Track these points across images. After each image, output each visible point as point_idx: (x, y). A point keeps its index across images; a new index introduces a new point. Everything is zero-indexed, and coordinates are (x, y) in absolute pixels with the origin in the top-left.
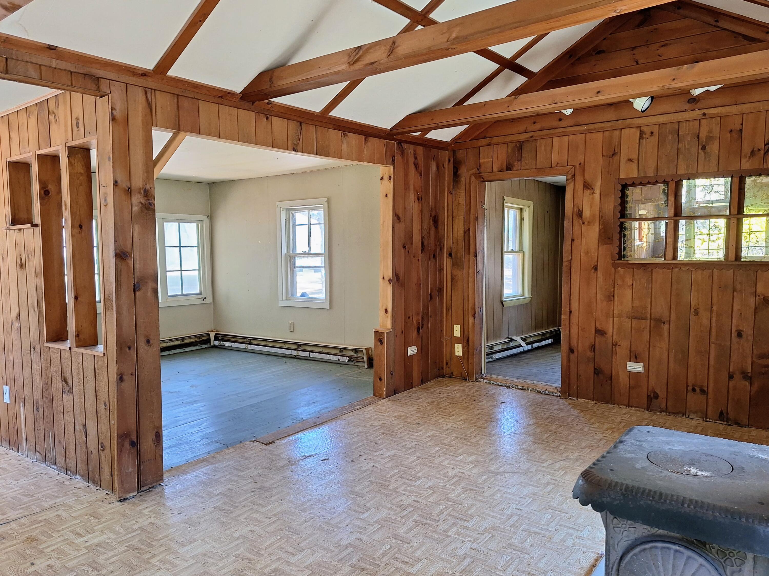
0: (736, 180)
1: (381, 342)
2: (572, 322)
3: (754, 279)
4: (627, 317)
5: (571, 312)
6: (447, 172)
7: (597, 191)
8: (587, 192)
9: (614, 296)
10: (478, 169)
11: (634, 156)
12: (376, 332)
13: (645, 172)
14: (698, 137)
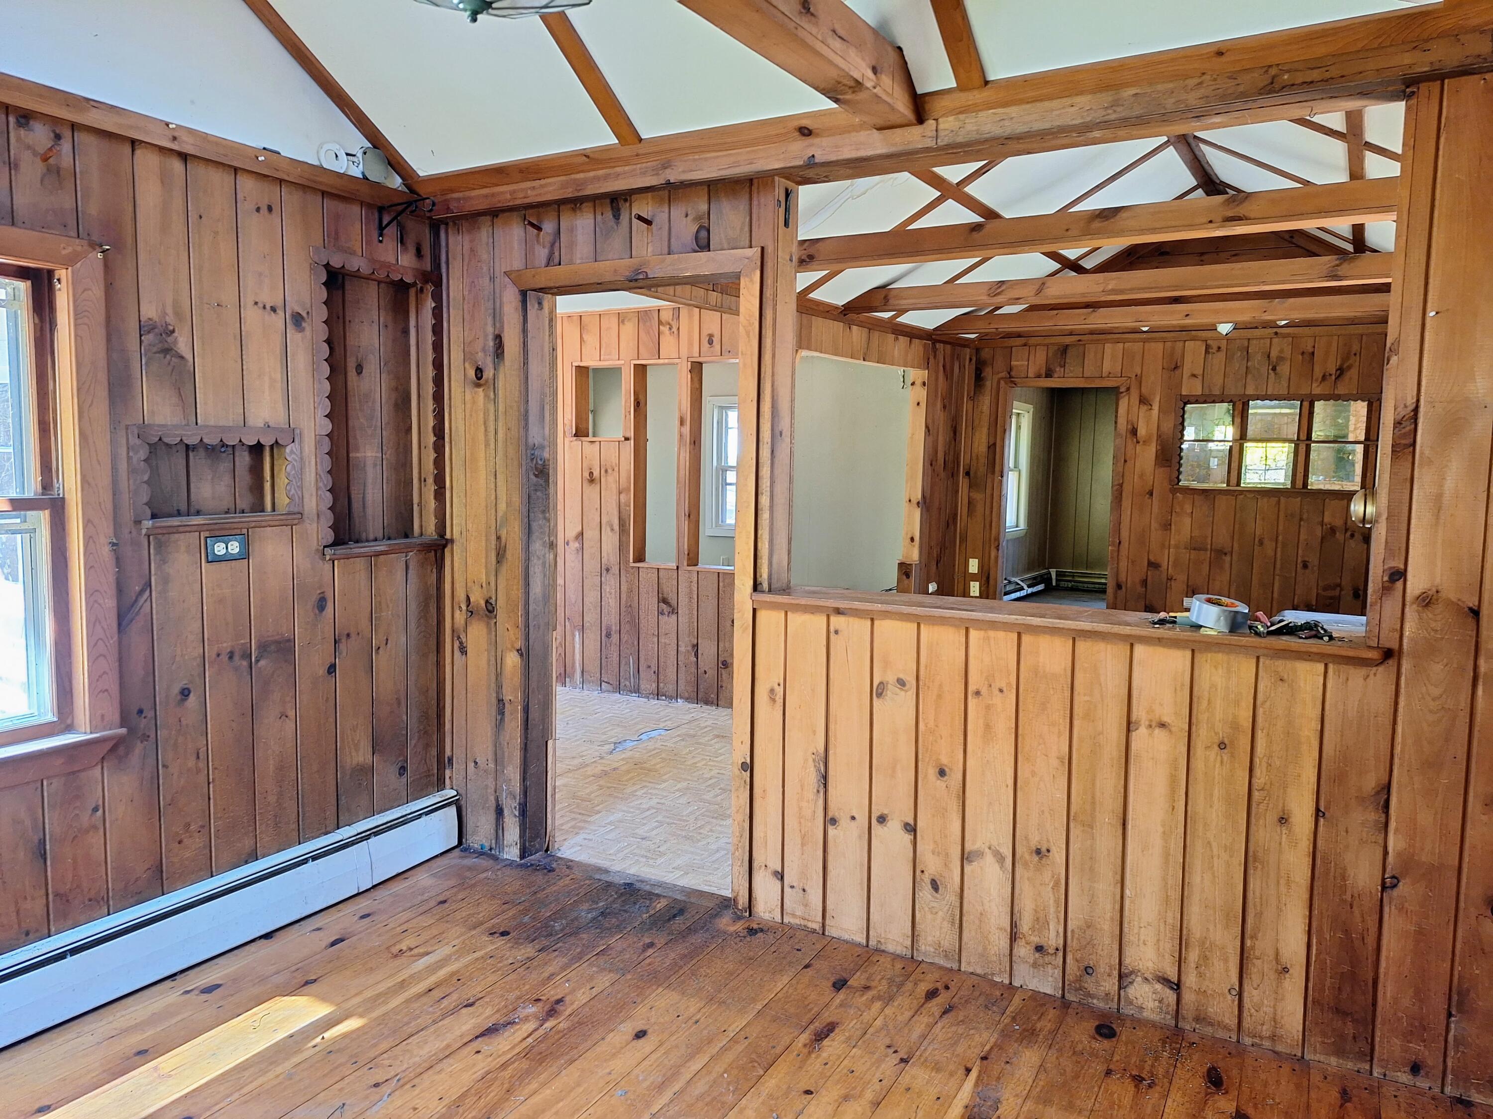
0: (1306, 404)
1: (908, 575)
2: (1121, 554)
3: (1321, 508)
4: (1186, 548)
5: (1120, 543)
6: (967, 372)
7: (1156, 407)
8: (1144, 408)
9: (1170, 525)
10: (1009, 373)
11: (1199, 372)
12: (901, 565)
13: (1210, 390)
14: (1269, 357)
